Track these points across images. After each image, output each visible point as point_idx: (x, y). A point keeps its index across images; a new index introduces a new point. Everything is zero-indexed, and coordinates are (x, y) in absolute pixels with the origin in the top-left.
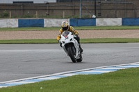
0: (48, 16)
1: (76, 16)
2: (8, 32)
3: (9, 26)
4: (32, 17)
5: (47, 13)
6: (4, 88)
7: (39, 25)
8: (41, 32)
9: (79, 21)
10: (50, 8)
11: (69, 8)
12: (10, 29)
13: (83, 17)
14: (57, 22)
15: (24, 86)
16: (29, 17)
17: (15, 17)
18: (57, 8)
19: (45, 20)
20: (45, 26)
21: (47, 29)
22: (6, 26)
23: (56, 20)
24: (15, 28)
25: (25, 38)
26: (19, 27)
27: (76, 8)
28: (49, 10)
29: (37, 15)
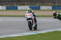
0: (42, 5)
1: (55, 5)
3: (25, 9)
4: (35, 5)
5: (42, 3)
6: (22, 36)
7: (38, 9)
8: (39, 12)
9: (56, 7)
10: (43, 1)
11: (52, 1)
13: (58, 5)
14: (46, 8)
15: (31, 35)
16: (34, 5)
17: (28, 5)
18: (46, 1)
19: (41, 6)
20: (41, 9)
21: (42, 10)
23: (46, 7)
27: (55, 1)
28: (43, 2)
29: (37, 4)
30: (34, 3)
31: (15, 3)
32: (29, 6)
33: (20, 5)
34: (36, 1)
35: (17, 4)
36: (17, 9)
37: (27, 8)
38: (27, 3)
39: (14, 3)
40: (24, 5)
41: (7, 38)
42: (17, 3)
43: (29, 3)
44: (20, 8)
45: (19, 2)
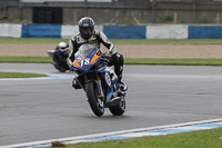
2: (170, 47)
3: (173, 36)
4: (211, 22)
12: (174, 41)
16: (206, 22)
17: (183, 22)
22: (168, 37)
24: (182, 40)
25: (197, 57)
26: (189, 38)
29: (218, 19)
30: (205, 14)
31: (136, 13)
32: (187, 26)
33: (154, 22)
34: (213, 8)
35: (142, 17)
36: (144, 37)
37: (179, 32)
38: (182, 13)
39: (132, 13)
40: (169, 20)
41: (105, 142)
42: (146, 13)
43: (188, 13)
44: (152, 31)
45: (149, 9)
